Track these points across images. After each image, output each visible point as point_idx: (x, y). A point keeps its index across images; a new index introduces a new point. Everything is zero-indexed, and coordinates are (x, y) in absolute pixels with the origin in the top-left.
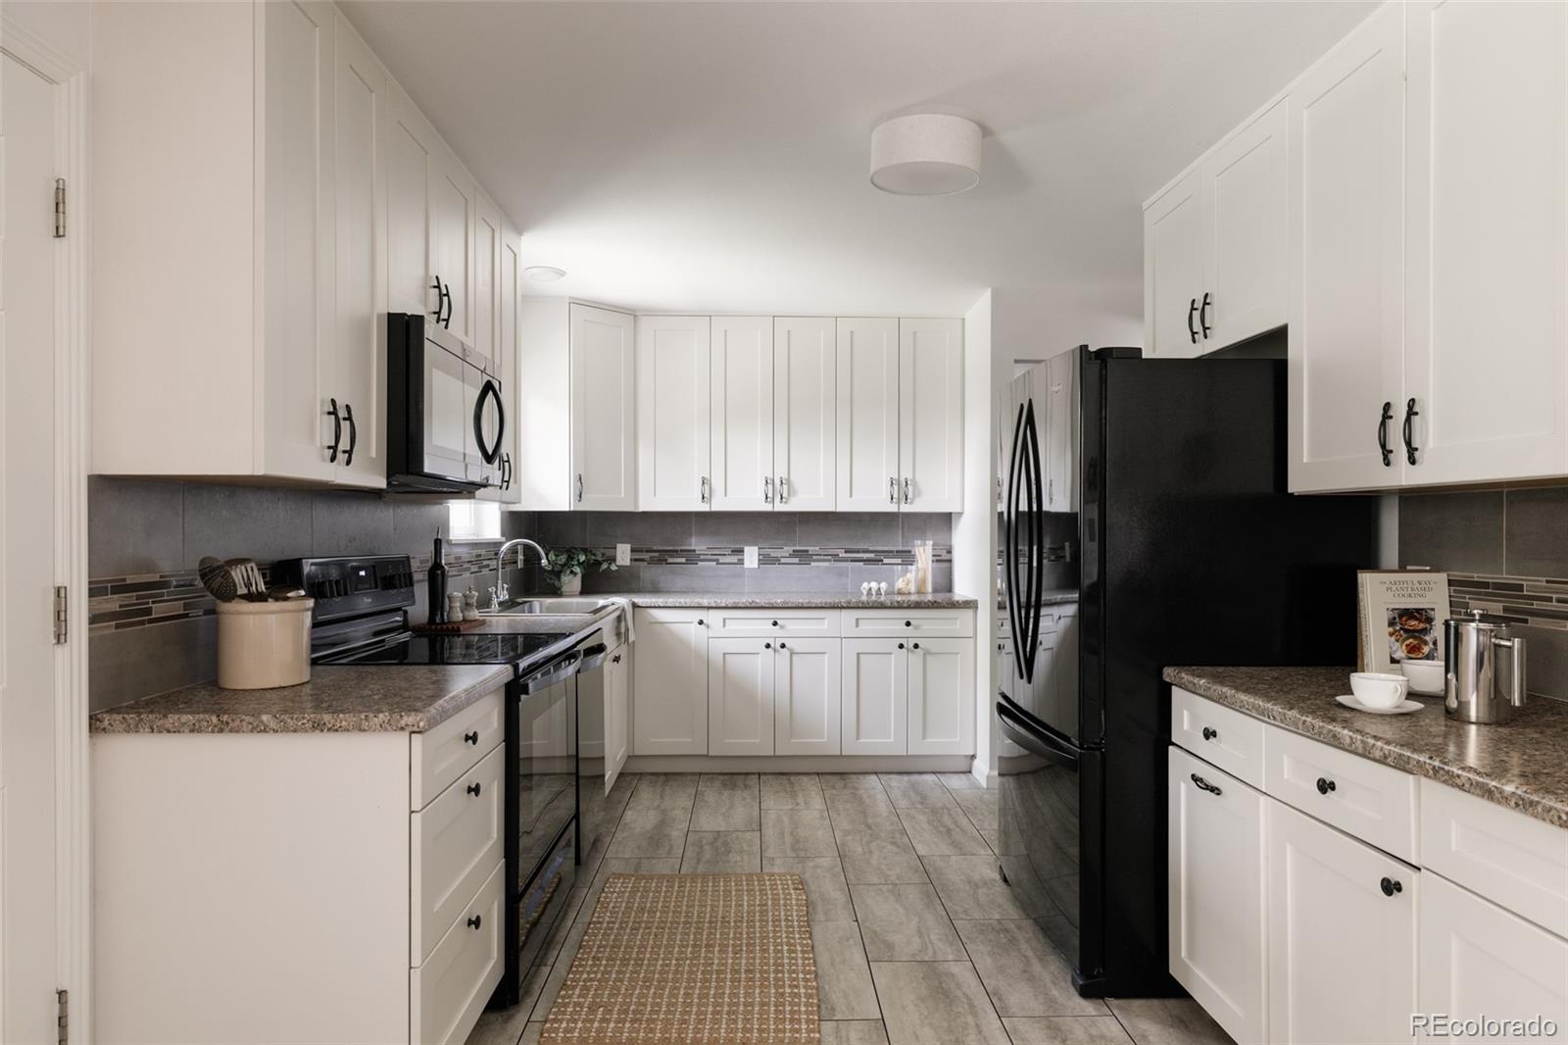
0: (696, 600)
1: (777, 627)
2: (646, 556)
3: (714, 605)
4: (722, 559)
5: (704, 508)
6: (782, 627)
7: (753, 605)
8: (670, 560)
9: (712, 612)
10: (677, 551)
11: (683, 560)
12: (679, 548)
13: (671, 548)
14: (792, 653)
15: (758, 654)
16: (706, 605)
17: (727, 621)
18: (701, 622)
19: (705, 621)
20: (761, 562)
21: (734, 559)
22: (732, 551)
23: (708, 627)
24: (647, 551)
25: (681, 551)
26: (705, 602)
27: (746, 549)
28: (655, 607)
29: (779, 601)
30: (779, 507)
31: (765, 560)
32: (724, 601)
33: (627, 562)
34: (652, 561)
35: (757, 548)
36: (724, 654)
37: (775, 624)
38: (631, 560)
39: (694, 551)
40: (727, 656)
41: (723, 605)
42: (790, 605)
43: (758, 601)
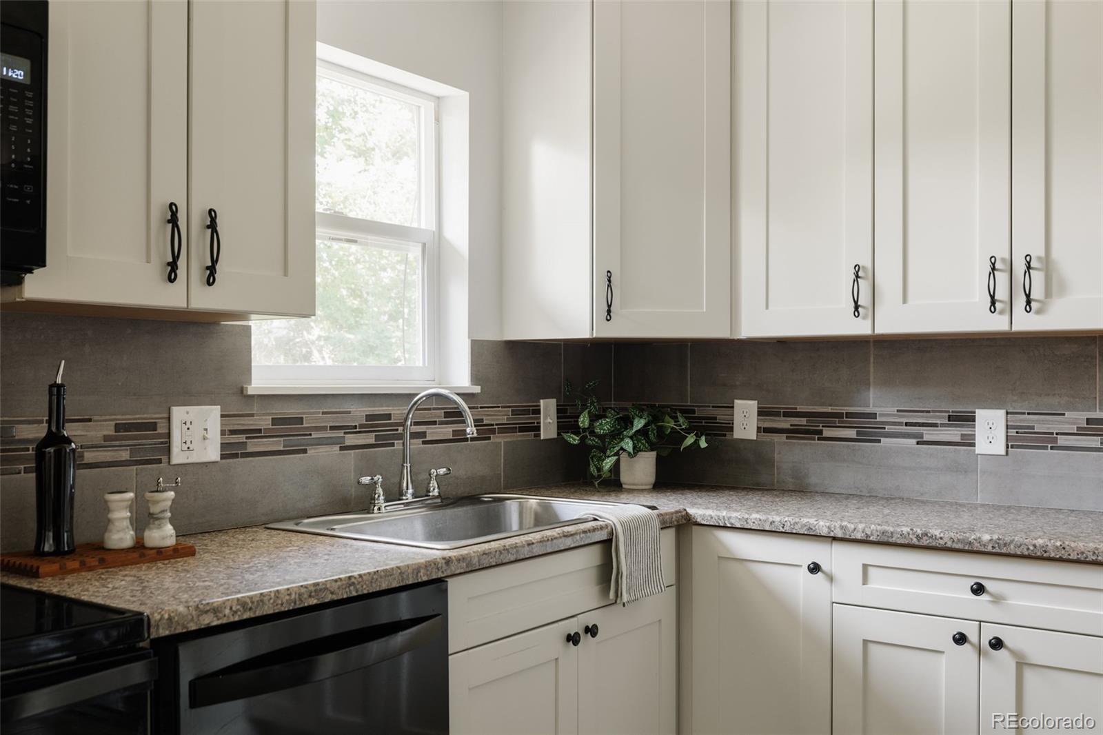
0: (805, 520)
1: (984, 597)
2: (785, 423)
3: (840, 534)
4: (929, 434)
5: (860, 328)
6: (998, 599)
7: (925, 542)
8: (828, 433)
9: (838, 548)
10: (839, 415)
11: (852, 433)
12: (845, 410)
13: (829, 409)
14: (1022, 664)
15: (942, 652)
16: (825, 532)
17: (871, 571)
18: (815, 568)
19: (823, 567)
20: (1010, 444)
21: (953, 434)
22: (950, 418)
23: (830, 578)
24: (786, 415)
25: (849, 415)
26: (822, 526)
27: (981, 414)
28: (725, 527)
29: (986, 537)
30: (1025, 322)
31: (1019, 438)
32: (861, 527)
33: (751, 434)
34: (793, 432)
35: (1003, 412)
36: (866, 642)
37: (978, 589)
38: (759, 429)
39: (874, 416)
40: (871, 646)
41: (859, 536)
42: (1012, 549)
43: (937, 532)
